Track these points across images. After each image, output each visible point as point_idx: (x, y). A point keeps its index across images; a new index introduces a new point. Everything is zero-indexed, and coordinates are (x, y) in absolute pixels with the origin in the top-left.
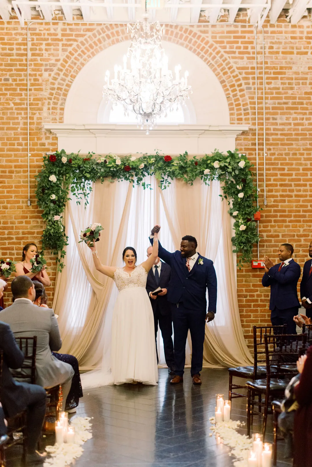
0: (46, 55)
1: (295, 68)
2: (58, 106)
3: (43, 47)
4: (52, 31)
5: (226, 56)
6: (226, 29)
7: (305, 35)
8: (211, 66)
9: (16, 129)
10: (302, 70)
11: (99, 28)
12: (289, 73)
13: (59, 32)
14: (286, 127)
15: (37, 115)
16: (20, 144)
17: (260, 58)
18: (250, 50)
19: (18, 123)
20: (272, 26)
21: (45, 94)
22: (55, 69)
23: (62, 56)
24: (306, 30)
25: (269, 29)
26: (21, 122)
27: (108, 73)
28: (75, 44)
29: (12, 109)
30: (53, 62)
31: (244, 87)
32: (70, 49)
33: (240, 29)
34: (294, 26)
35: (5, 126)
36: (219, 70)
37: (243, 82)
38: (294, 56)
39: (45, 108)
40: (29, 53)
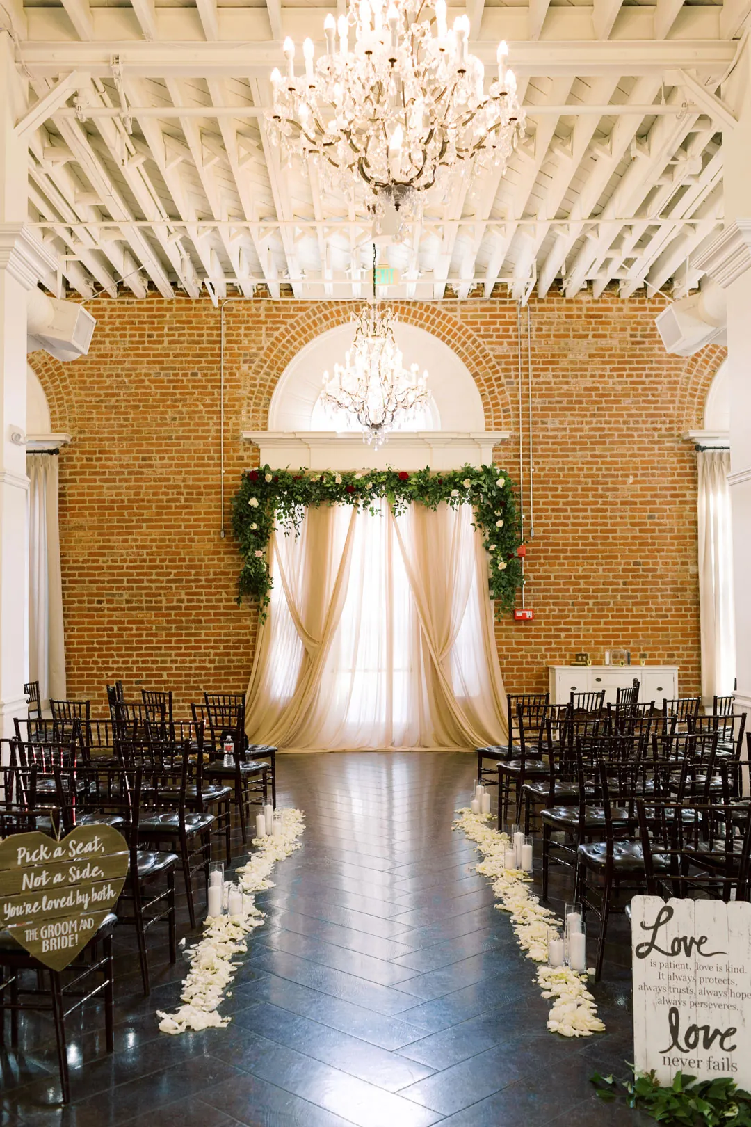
0: (245, 341)
1: (571, 356)
2: (261, 408)
3: (242, 331)
4: (253, 311)
5: (480, 340)
6: (479, 306)
7: (585, 312)
8: (460, 353)
9: (206, 438)
10: (580, 358)
11: (314, 306)
12: (563, 363)
13: (262, 312)
14: (560, 434)
15: (234, 420)
16: (211, 458)
17: (524, 343)
18: (511, 333)
19: (209, 431)
20: (541, 301)
21: (245, 392)
22: (257, 360)
23: (266, 343)
24: (585, 306)
25: (537, 306)
26: (213, 428)
27: (326, 374)
28: (283, 327)
29: (201, 412)
30: (254, 350)
31: (503, 381)
32: (276, 334)
33: (498, 306)
34: (570, 301)
35: (193, 435)
36: (470, 359)
37: (502, 374)
38: (570, 341)
39: (244, 412)
40: (224, 340)
